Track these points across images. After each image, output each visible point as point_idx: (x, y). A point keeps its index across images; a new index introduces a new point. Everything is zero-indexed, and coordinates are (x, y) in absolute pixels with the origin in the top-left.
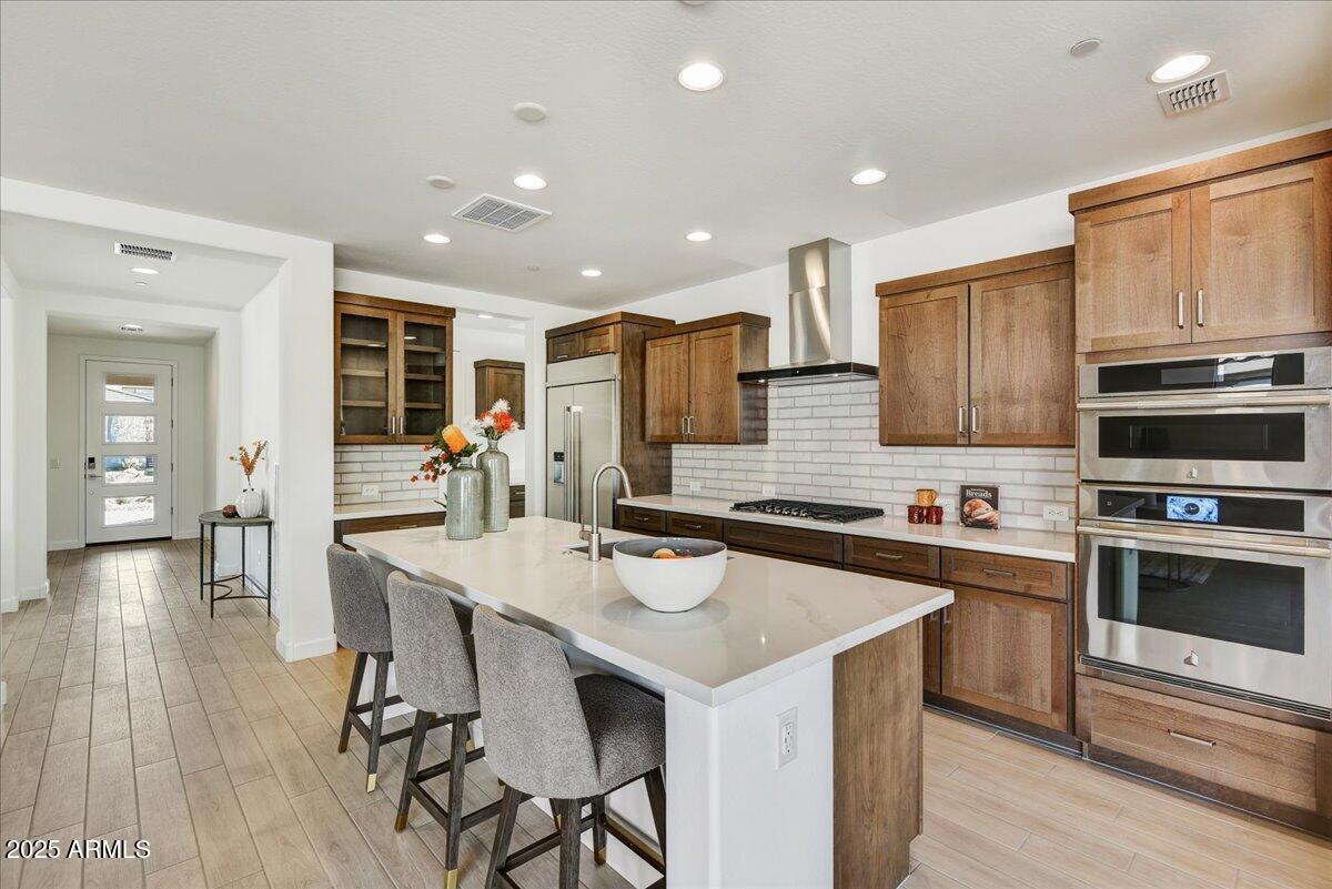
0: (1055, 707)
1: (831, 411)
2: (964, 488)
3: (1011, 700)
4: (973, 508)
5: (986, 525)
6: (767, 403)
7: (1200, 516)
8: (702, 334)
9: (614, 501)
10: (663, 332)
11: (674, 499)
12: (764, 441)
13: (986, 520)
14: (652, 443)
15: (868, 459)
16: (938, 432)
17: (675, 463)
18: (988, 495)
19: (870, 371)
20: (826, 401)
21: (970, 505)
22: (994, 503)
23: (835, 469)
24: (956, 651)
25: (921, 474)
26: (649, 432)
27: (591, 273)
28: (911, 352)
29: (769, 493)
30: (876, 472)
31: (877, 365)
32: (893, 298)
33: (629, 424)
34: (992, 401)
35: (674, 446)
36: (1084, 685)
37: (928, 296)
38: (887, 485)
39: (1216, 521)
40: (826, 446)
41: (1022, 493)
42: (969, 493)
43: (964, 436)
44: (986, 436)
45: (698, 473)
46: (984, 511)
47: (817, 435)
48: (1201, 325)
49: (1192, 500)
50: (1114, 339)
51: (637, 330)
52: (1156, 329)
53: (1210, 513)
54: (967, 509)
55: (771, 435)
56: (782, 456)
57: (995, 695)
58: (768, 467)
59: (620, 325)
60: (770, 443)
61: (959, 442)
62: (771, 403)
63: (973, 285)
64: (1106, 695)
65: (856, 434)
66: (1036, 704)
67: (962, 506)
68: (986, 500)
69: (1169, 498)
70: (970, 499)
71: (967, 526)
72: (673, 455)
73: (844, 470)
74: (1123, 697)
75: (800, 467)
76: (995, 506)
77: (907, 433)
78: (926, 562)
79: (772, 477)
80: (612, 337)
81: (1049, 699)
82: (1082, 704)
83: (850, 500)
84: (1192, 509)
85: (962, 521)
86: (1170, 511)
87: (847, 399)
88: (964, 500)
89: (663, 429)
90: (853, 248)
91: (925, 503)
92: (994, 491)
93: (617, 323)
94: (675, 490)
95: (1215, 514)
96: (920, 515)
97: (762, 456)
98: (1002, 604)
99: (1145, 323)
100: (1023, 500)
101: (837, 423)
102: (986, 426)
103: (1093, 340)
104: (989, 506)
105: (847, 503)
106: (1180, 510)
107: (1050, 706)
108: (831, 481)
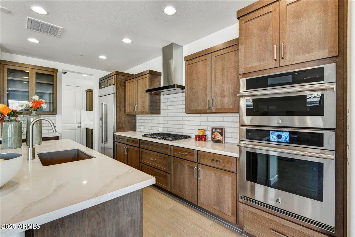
0: (232, 214)
2: (213, 129)
3: (218, 209)
4: (215, 136)
5: (218, 141)
6: (160, 101)
7: (282, 140)
8: (139, 78)
9: (114, 133)
10: (130, 78)
11: (137, 133)
12: (159, 113)
13: (219, 140)
14: (127, 114)
15: (184, 118)
16: (202, 108)
17: (137, 121)
18: (220, 131)
19: (183, 88)
20: (176, 99)
21: (214, 135)
22: (221, 134)
23: (178, 122)
24: (202, 189)
25: (202, 124)
26: (126, 111)
27: (103, 57)
28: (194, 80)
29: (161, 131)
31: (185, 86)
32: (189, 61)
33: (119, 108)
34: (218, 96)
35: (137, 115)
36: (241, 207)
37: (199, 59)
38: (193, 127)
39: (288, 142)
40: (176, 114)
41: (231, 130)
42: (214, 130)
43: (209, 110)
44: (216, 109)
45: (143, 124)
46: (219, 137)
47: (173, 111)
48: (283, 58)
49: (279, 133)
50: (251, 68)
51: (123, 77)
52: (267, 62)
53: (286, 138)
54: (213, 136)
55: (162, 111)
57: (214, 207)
58: (161, 122)
59: (116, 76)
60: (161, 114)
61: (208, 112)
62: (162, 101)
63: (212, 54)
64: (249, 212)
66: (226, 212)
67: (212, 135)
68: (219, 133)
69: (271, 132)
70: (214, 132)
71: (213, 142)
72: (137, 119)
73: (181, 123)
74: (255, 213)
75: (169, 122)
76: (222, 135)
77: (193, 109)
78: (193, 156)
79: (162, 125)
80: (113, 80)
81: (231, 210)
82: (241, 214)
83: (182, 133)
84: (279, 137)
85: (212, 140)
86: (271, 138)
88: (213, 133)
89: (130, 110)
90: (184, 47)
91: (201, 134)
92: (221, 129)
93: (115, 75)
94: (137, 130)
95: (288, 139)
96: (199, 138)
97: (158, 118)
98: (216, 173)
99: (263, 60)
100: (232, 133)
101: (178, 107)
102: (216, 105)
103: (245, 69)
104: (220, 135)
105: (181, 134)
106: (275, 137)
107: (231, 213)
108: (177, 126)
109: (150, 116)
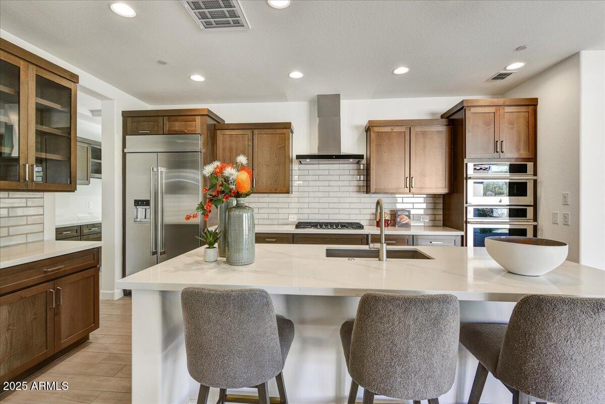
1: (329, 178)
6: (292, 172)
8: (261, 131)
12: (289, 192)
13: (406, 224)
15: (349, 200)
18: (406, 213)
20: (326, 172)
21: (400, 218)
22: (409, 216)
23: (331, 205)
27: (197, 78)
28: (385, 152)
30: (352, 206)
32: (377, 128)
37: (393, 130)
38: (357, 211)
40: (327, 194)
42: (399, 212)
46: (406, 220)
47: (321, 189)
48: (503, 152)
52: (489, 152)
56: (301, 200)
58: (294, 205)
59: (205, 117)
62: (294, 172)
63: (412, 127)
65: (342, 189)
68: (406, 215)
70: (399, 215)
71: (399, 227)
73: (336, 206)
75: (311, 205)
76: (409, 218)
78: (405, 242)
79: (295, 211)
80: (199, 124)
85: (396, 225)
87: (338, 172)
93: (203, 115)
97: (289, 200)
100: (413, 215)
101: (332, 183)
108: (330, 211)
109: (265, 197)
